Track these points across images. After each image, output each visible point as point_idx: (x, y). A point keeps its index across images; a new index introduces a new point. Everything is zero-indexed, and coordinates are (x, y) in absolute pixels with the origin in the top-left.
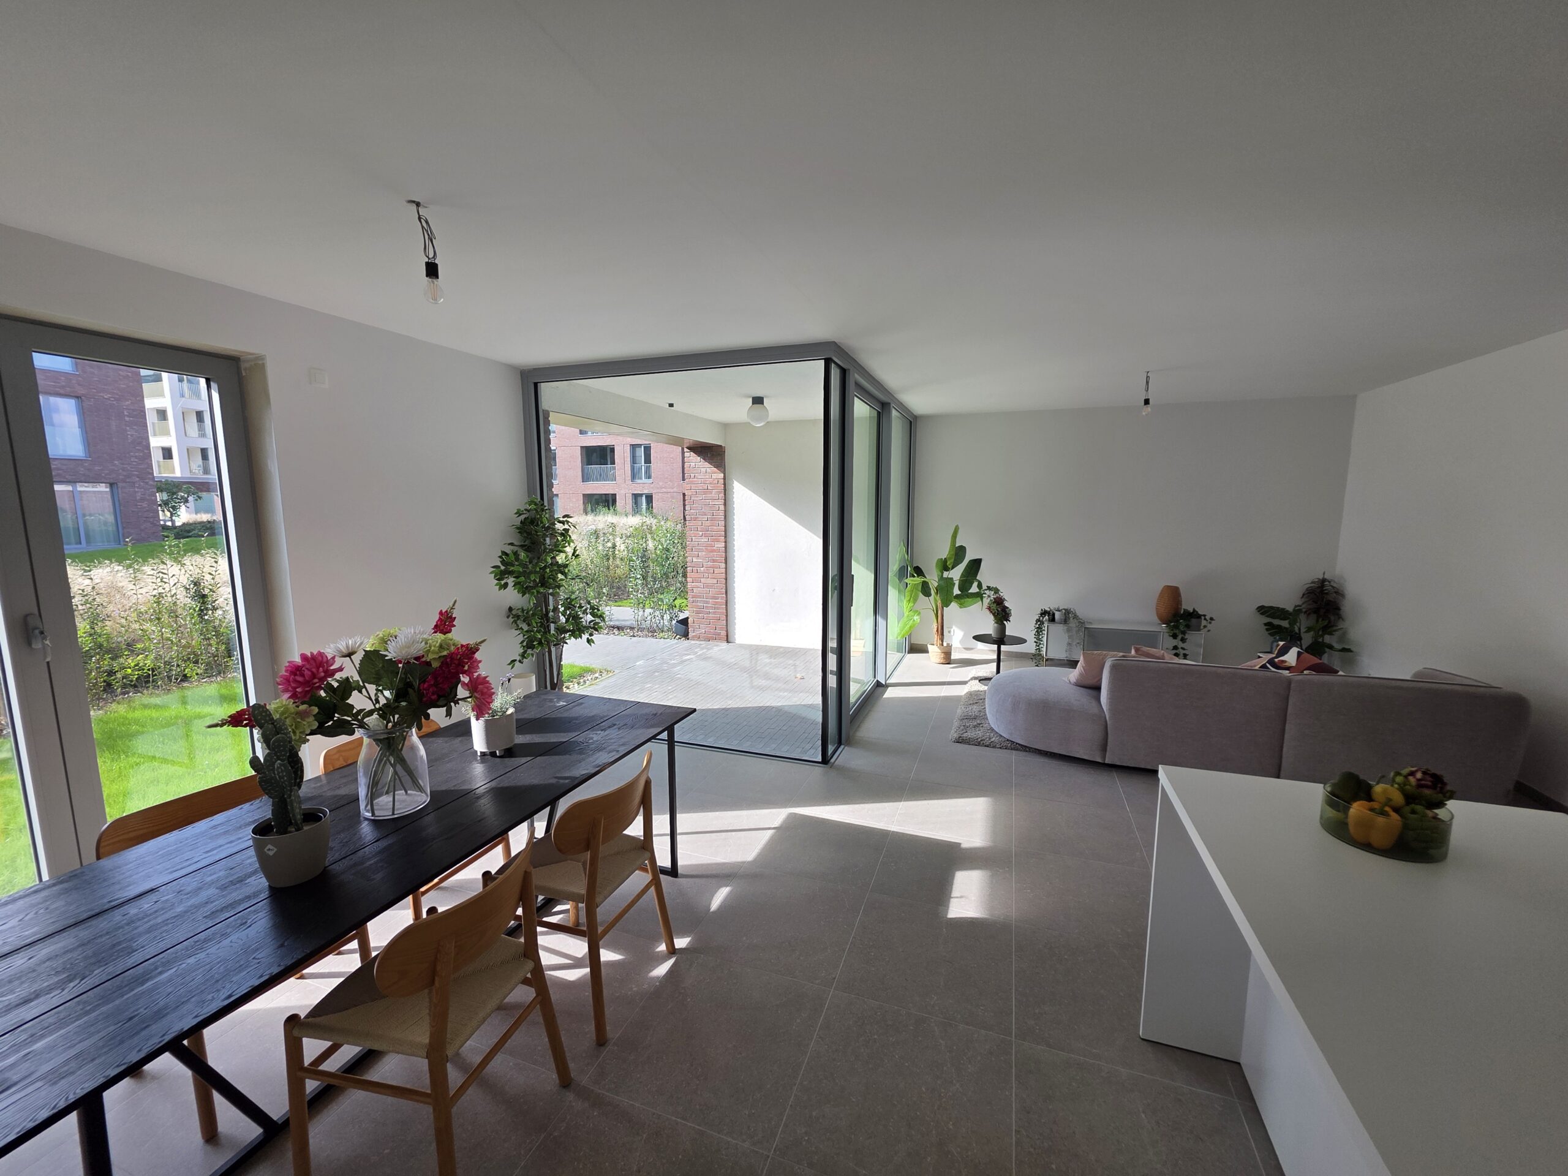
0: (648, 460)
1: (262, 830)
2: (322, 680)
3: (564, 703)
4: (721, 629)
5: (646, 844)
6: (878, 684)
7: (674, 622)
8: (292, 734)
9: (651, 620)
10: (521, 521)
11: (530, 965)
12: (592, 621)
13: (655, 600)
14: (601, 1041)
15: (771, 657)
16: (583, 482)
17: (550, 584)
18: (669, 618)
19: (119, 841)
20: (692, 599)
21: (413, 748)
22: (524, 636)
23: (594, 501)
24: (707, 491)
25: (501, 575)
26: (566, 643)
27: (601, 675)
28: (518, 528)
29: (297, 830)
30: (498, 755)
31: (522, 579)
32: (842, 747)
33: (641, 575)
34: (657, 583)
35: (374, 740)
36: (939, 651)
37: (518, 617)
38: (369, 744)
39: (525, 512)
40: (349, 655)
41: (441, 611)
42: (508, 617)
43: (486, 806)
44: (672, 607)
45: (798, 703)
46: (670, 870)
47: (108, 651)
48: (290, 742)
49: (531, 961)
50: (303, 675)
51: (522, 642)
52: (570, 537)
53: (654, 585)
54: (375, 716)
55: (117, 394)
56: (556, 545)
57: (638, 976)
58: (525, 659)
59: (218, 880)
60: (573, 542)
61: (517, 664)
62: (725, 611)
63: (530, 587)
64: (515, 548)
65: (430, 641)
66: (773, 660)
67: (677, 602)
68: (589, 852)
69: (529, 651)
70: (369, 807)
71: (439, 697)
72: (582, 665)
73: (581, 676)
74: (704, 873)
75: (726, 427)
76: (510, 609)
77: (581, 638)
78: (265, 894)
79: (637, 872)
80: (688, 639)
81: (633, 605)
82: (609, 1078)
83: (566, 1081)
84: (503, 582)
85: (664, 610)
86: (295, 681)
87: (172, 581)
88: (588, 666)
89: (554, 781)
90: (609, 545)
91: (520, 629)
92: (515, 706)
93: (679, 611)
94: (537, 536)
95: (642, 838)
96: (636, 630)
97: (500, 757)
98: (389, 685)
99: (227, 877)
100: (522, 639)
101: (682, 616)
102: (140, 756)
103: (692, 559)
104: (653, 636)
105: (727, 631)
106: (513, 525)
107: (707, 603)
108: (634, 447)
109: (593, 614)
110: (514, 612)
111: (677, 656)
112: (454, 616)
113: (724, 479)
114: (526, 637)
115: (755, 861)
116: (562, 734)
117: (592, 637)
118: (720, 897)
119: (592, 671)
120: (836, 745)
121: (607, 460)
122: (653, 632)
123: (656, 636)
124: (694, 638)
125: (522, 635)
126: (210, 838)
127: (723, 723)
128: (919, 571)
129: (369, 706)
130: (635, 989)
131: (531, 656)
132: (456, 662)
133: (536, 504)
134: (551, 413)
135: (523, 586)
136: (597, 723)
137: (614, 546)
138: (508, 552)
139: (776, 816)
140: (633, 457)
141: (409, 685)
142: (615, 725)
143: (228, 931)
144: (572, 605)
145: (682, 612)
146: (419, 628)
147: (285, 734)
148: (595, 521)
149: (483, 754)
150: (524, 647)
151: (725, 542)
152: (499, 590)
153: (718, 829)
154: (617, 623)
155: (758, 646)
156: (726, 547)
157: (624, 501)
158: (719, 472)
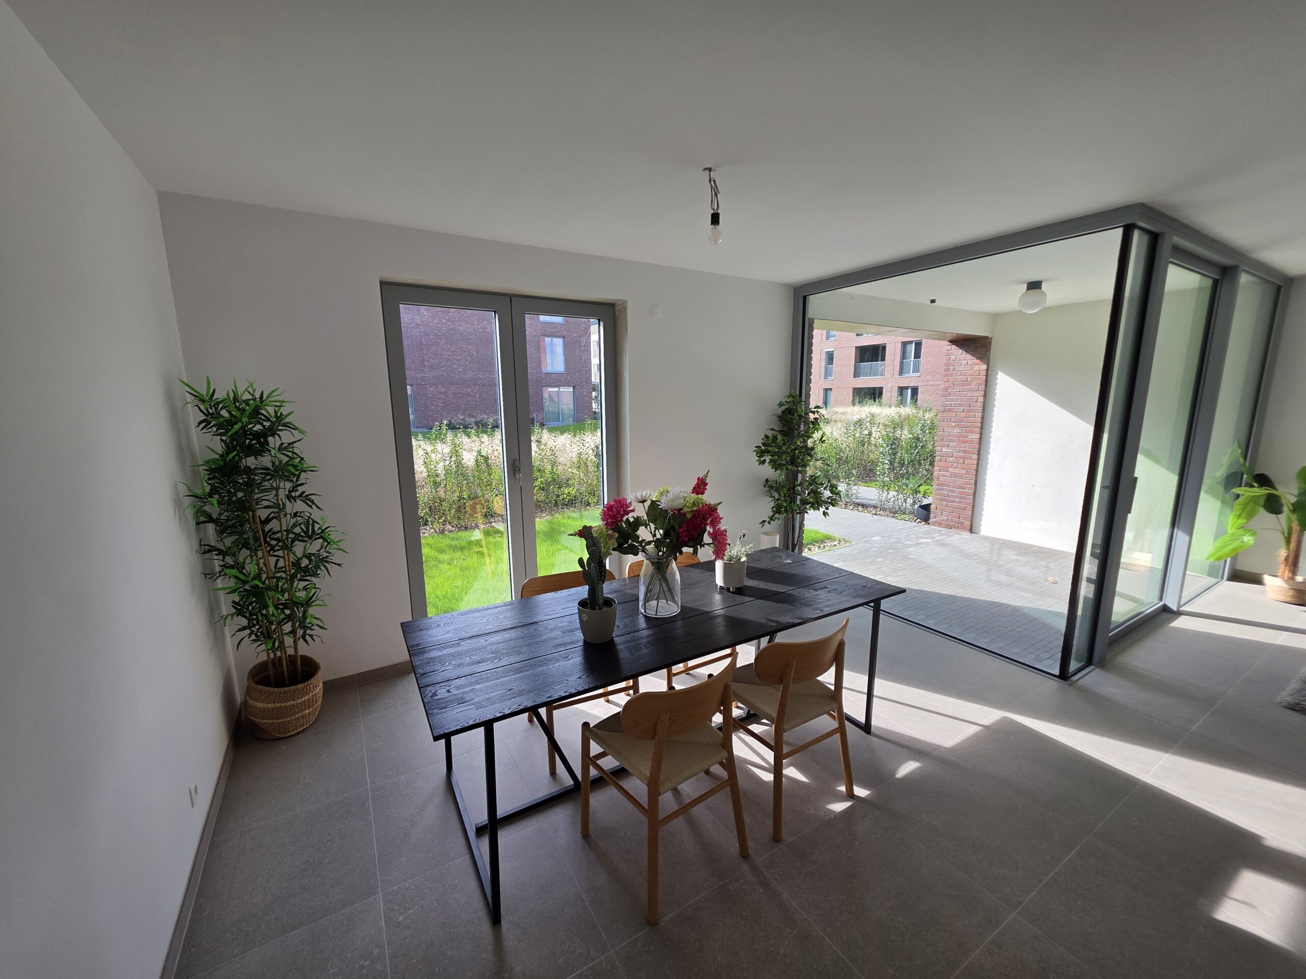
0: (917, 355)
1: (583, 604)
2: (623, 516)
3: (791, 562)
4: (965, 518)
5: (835, 696)
6: (1165, 609)
7: (916, 506)
8: (603, 548)
9: (894, 502)
10: (783, 411)
11: (725, 754)
12: (830, 497)
13: (899, 484)
14: (777, 838)
15: (1018, 554)
16: (854, 377)
17: (799, 463)
18: (912, 502)
19: (530, 591)
20: (937, 487)
21: (673, 574)
22: (775, 503)
23: (863, 393)
24: (965, 383)
25: (761, 453)
26: (807, 513)
27: (839, 544)
28: (779, 417)
29: (600, 609)
30: (731, 590)
31: (776, 457)
32: (1092, 667)
33: (889, 460)
34: (903, 469)
35: (651, 562)
36: (1286, 586)
37: (771, 487)
38: (647, 564)
39: (785, 404)
40: (643, 502)
41: (699, 477)
42: (765, 486)
43: (720, 627)
44: (916, 492)
45: (1043, 608)
46: (864, 726)
47: (557, 484)
48: (600, 552)
49: (726, 752)
50: (612, 511)
51: (773, 508)
52: (819, 425)
53: (900, 470)
54: (652, 545)
55: (580, 334)
56: (807, 431)
57: (817, 802)
58: (772, 521)
59: (562, 627)
60: (821, 430)
61: (766, 524)
62: (972, 502)
63: (782, 464)
64: (776, 433)
65: (688, 499)
66: (1020, 558)
67: (922, 489)
68: (782, 686)
69: (777, 516)
70: (643, 607)
71: (690, 540)
72: (825, 533)
73: (823, 542)
74: (896, 740)
75: (995, 317)
76: (767, 481)
77: (819, 510)
78: (581, 643)
79: (825, 715)
80: (929, 524)
81: (878, 486)
82: (777, 870)
83: (744, 854)
84: (762, 459)
85: (908, 494)
86: (608, 514)
87: (587, 445)
88: (830, 534)
89: (764, 621)
90: (866, 432)
91: (772, 497)
92: (747, 555)
93: (923, 497)
94: (793, 423)
95: (832, 688)
96: (879, 509)
97: (732, 592)
98: (661, 526)
99: (567, 627)
100: (774, 505)
101: (925, 502)
102: (562, 546)
103: (942, 450)
104: (894, 517)
105: (972, 521)
106: (775, 414)
107: (953, 492)
108: (905, 344)
109: (832, 492)
110: (769, 483)
111: (914, 538)
112: (707, 482)
113: (987, 370)
114: (776, 503)
115: (952, 749)
116: (782, 586)
117: (828, 511)
118: (908, 768)
119: (829, 538)
120: (1083, 663)
121: (878, 357)
122: (895, 512)
123: (897, 517)
124: (934, 524)
125: (773, 502)
126: (566, 602)
127: (948, 609)
128: (1263, 480)
129: (649, 538)
130: (812, 811)
131: (777, 520)
132: (701, 516)
133: (794, 397)
134: (815, 320)
135: (776, 463)
136: (812, 583)
137: (870, 434)
138: (770, 435)
139: (990, 715)
140: (903, 353)
141: (673, 528)
142: (826, 588)
143: (560, 658)
144: (815, 482)
145: (925, 498)
146: (683, 489)
147: (598, 547)
148: (860, 411)
149: (721, 588)
150: (773, 511)
151: (981, 434)
152: (759, 465)
153: (920, 706)
154: (863, 501)
155: (1006, 540)
156: (980, 439)
157: (889, 394)
158: (982, 363)
